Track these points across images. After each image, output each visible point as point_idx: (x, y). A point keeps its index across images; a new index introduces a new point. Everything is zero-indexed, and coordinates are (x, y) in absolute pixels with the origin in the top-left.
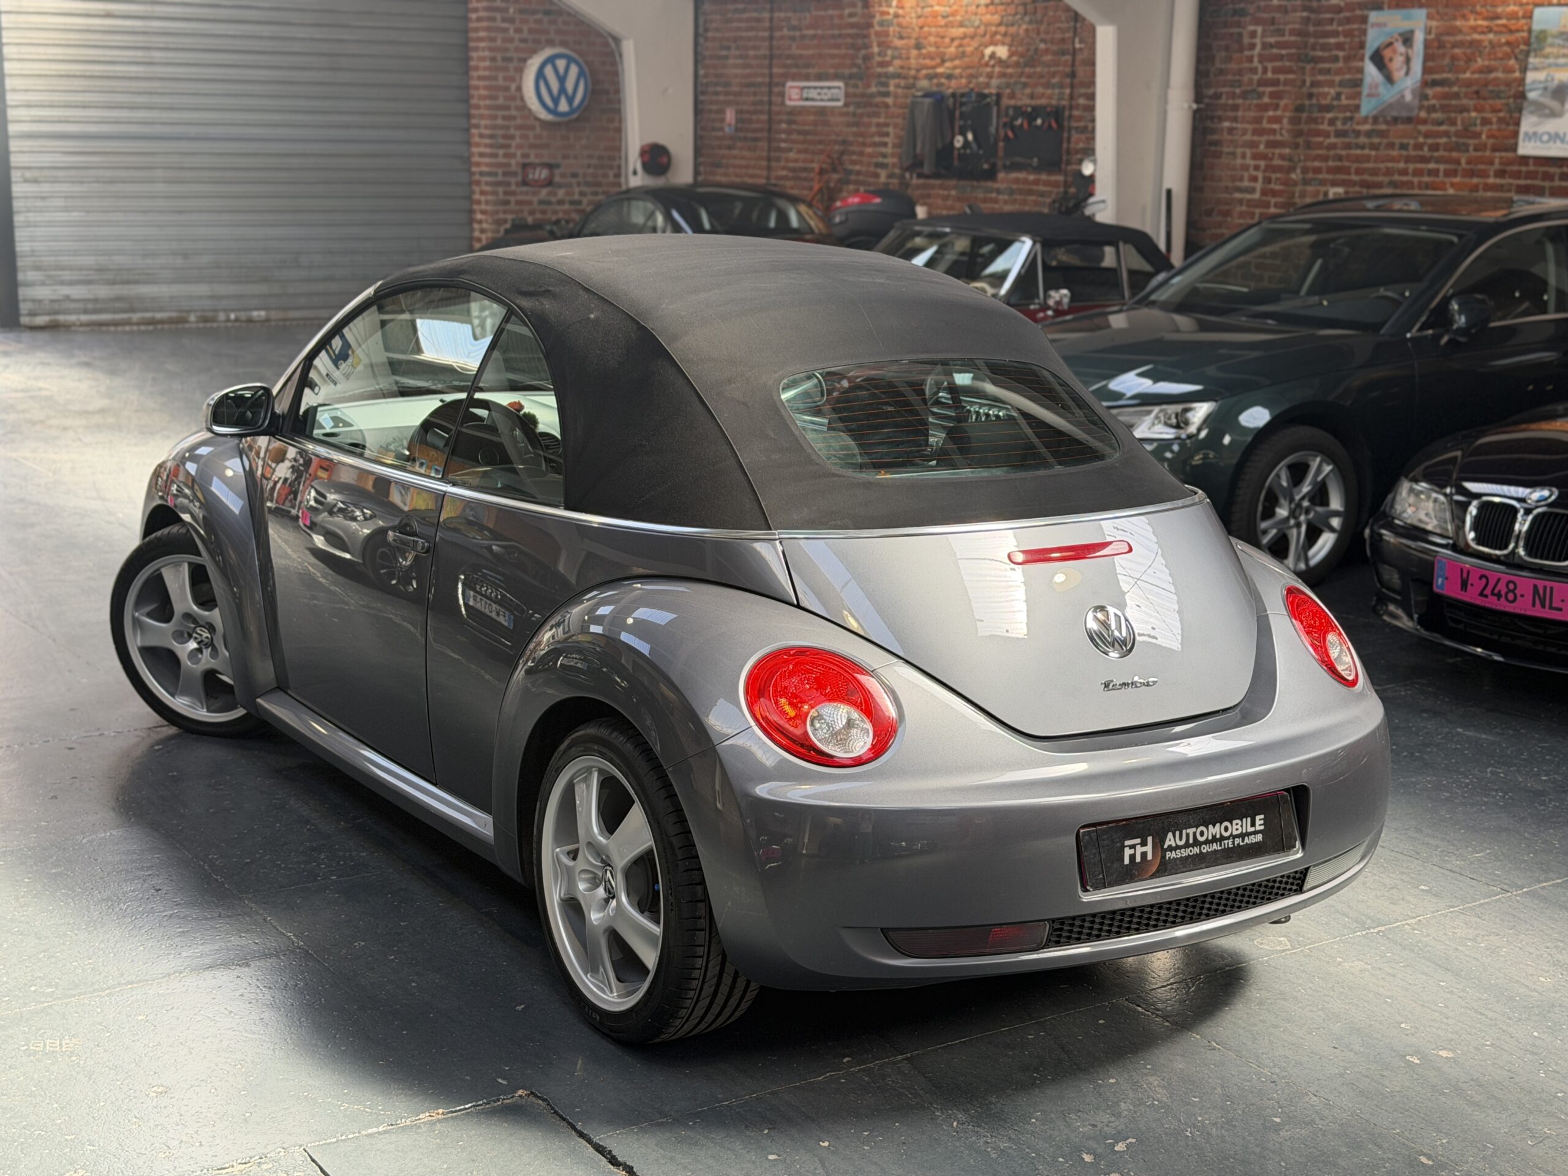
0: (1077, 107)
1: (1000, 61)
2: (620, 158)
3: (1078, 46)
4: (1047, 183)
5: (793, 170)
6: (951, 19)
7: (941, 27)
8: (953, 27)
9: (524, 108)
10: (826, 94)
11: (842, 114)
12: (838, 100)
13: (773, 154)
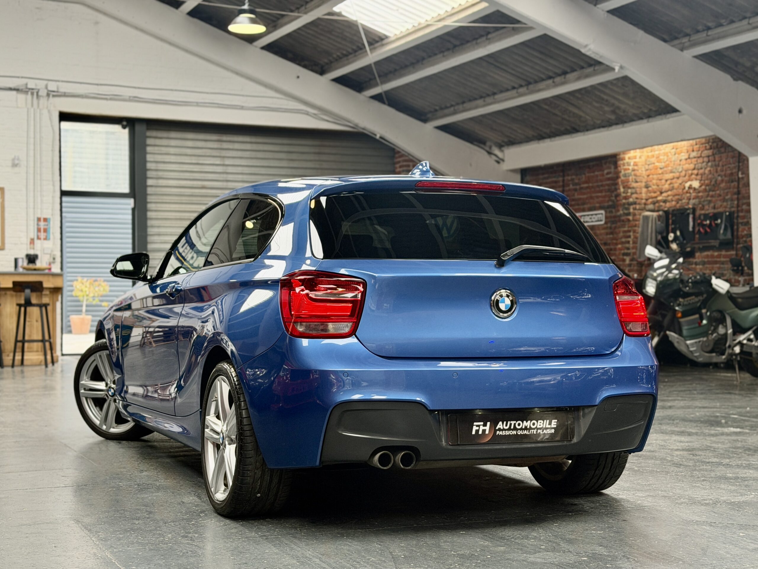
0: (742, 211)
1: (695, 189)
3: (740, 176)
4: (725, 256)
6: (665, 169)
7: (660, 174)
8: (667, 173)
10: (594, 218)
11: (604, 229)
12: (601, 221)
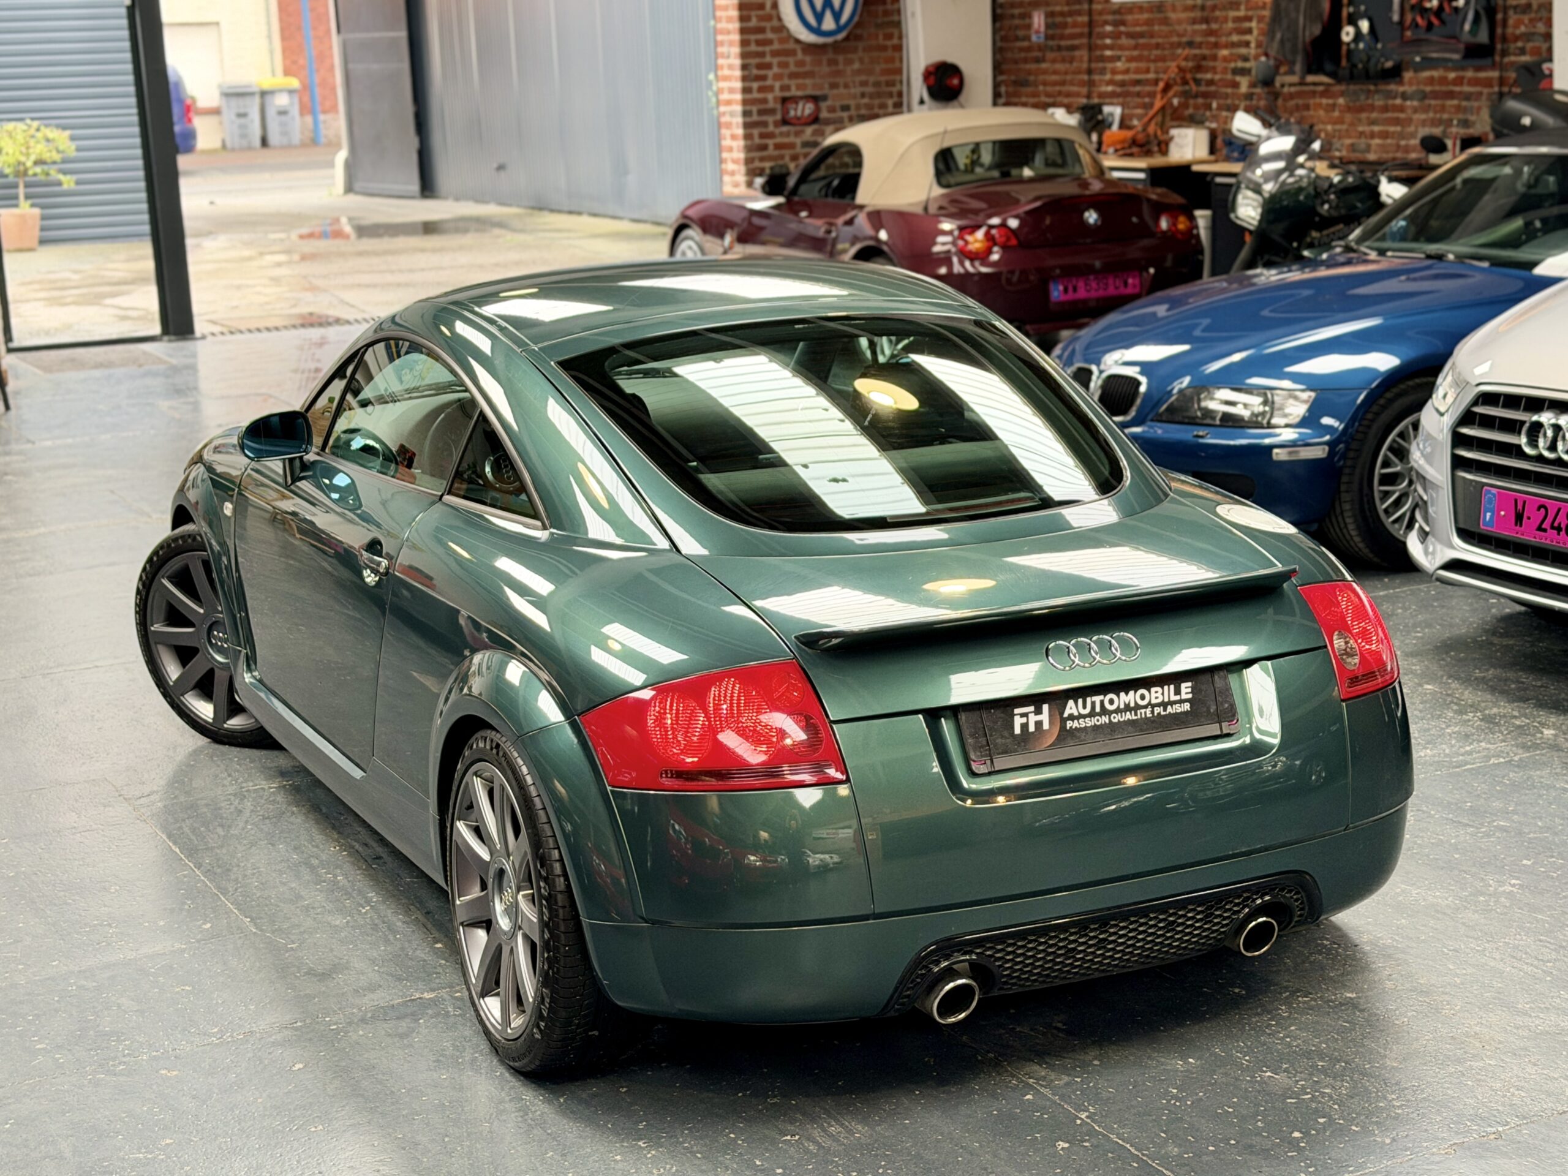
2: (901, 82)
5: (1122, 84)
9: (782, 28)
13: (1093, 65)
